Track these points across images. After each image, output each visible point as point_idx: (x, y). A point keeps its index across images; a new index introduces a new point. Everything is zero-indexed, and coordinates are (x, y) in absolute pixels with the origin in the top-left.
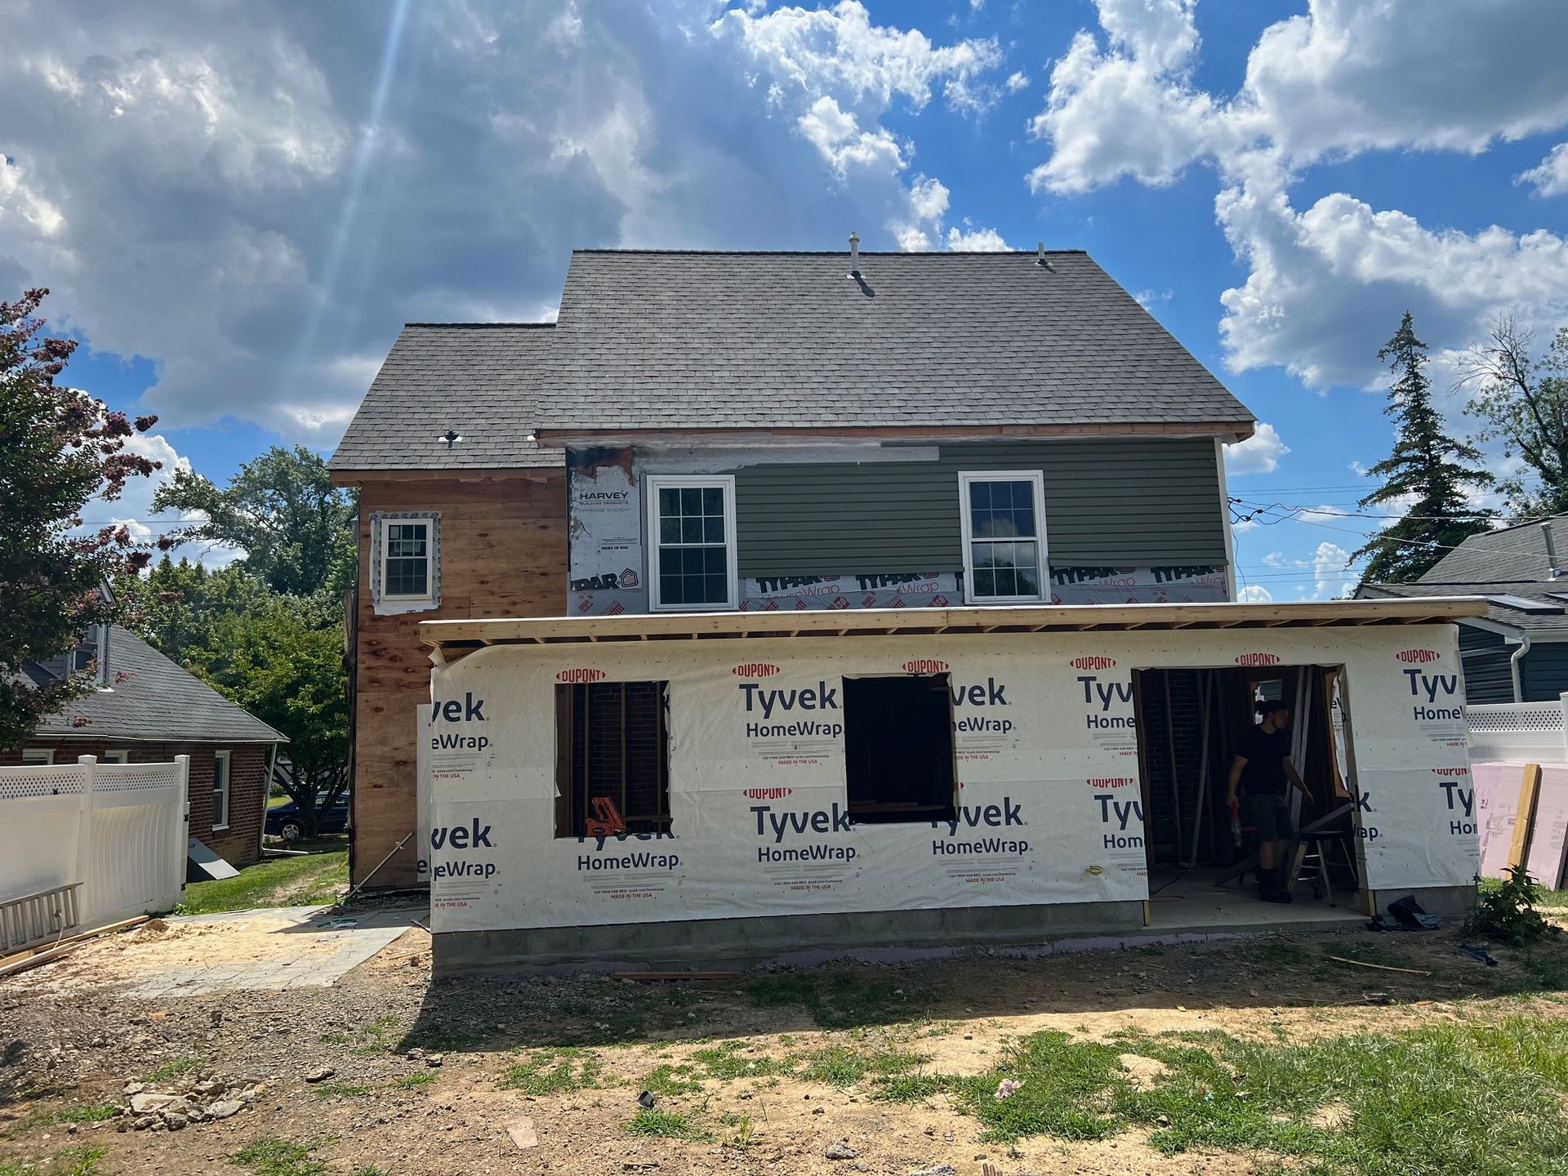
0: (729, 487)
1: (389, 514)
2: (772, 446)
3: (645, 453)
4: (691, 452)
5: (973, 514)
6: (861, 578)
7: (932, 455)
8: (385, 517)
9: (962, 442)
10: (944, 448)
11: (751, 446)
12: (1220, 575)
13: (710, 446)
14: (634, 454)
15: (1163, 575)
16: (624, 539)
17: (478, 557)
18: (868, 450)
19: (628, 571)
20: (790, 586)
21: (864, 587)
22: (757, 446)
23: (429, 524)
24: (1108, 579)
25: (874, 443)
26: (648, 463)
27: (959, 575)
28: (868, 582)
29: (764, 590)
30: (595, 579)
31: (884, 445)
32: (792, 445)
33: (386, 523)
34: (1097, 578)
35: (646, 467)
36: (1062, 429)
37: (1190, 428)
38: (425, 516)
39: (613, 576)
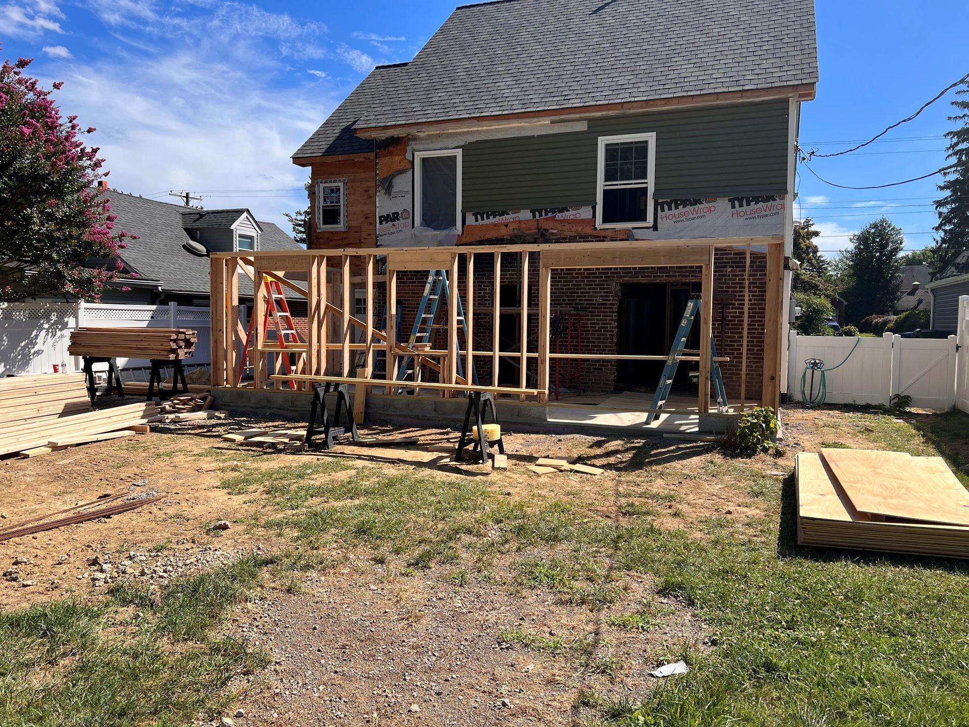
0: (459, 153)
1: (324, 181)
2: (485, 128)
3: (415, 139)
4: (439, 135)
5: (606, 165)
6: (533, 212)
7: (582, 127)
8: (322, 182)
10: (590, 120)
11: (472, 129)
12: (781, 202)
13: (450, 131)
14: (409, 139)
15: (737, 203)
16: (403, 191)
17: (365, 204)
18: (542, 127)
19: (405, 210)
20: (491, 217)
21: (534, 216)
22: (476, 129)
23: (341, 185)
25: (546, 121)
26: (416, 144)
27: (594, 208)
28: (537, 214)
29: (477, 220)
30: (388, 215)
31: (552, 123)
32: (497, 127)
33: (322, 185)
34: (688, 207)
35: (416, 147)
36: (666, 101)
37: (764, 93)
38: (340, 181)
39: (397, 213)
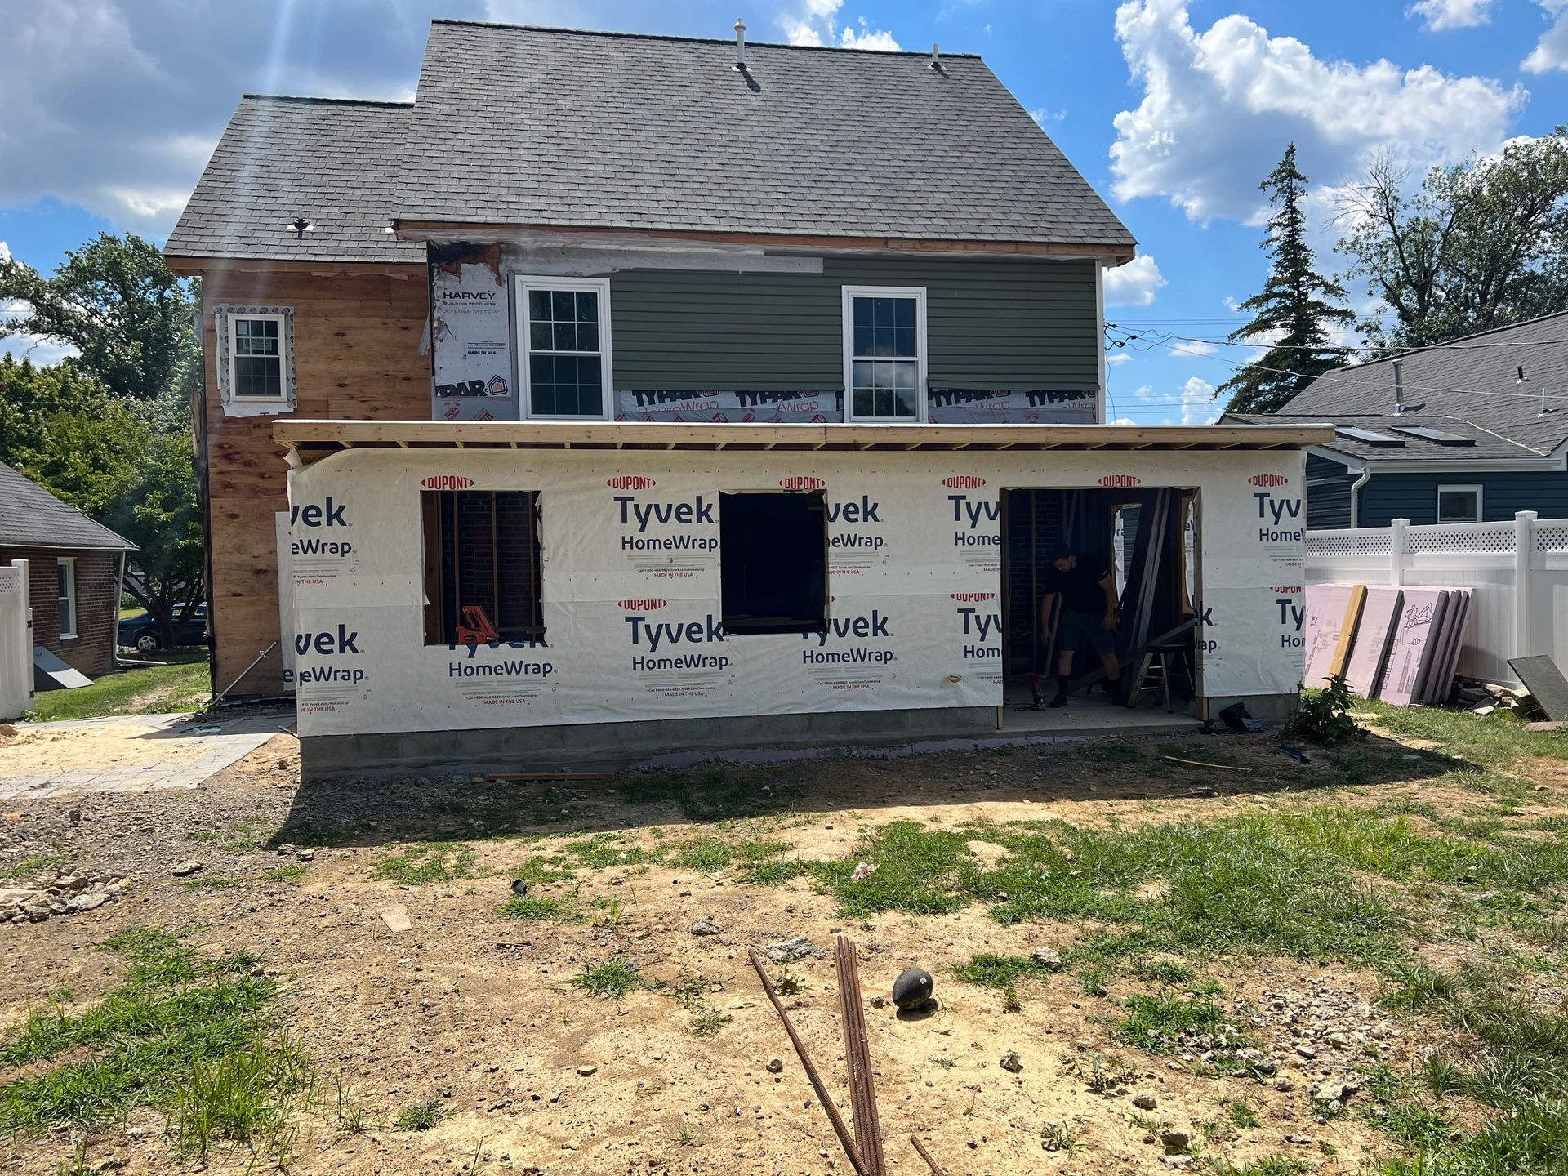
0: (603, 290)
1: (236, 308)
2: (650, 249)
3: (513, 251)
4: (564, 251)
5: (856, 331)
6: (741, 394)
7: (815, 267)
8: (231, 311)
9: (847, 254)
10: (828, 259)
11: (627, 248)
12: (1091, 400)
13: (584, 246)
14: (501, 251)
15: (1037, 399)
16: (493, 344)
17: (335, 358)
18: (750, 259)
19: (496, 378)
20: (667, 400)
21: (743, 403)
22: (633, 248)
23: (280, 320)
24: (983, 402)
25: (757, 251)
26: (516, 262)
27: (840, 395)
28: (748, 399)
29: (641, 403)
30: (461, 385)
31: (767, 253)
32: (671, 249)
33: (233, 318)
34: (974, 401)
35: (515, 266)
36: (948, 244)
37: (1073, 250)
38: (275, 311)
39: (481, 383)
